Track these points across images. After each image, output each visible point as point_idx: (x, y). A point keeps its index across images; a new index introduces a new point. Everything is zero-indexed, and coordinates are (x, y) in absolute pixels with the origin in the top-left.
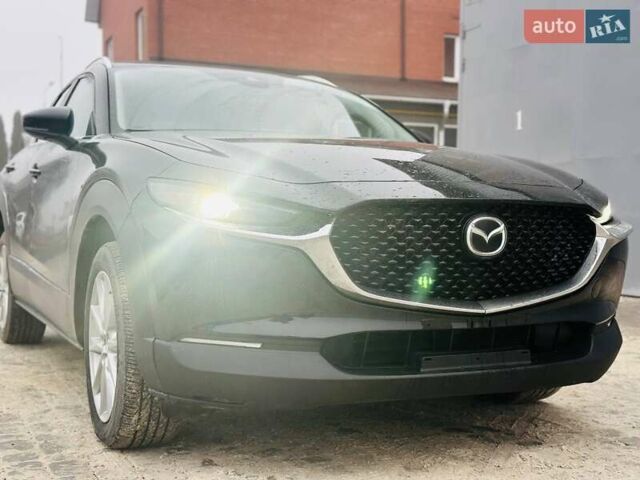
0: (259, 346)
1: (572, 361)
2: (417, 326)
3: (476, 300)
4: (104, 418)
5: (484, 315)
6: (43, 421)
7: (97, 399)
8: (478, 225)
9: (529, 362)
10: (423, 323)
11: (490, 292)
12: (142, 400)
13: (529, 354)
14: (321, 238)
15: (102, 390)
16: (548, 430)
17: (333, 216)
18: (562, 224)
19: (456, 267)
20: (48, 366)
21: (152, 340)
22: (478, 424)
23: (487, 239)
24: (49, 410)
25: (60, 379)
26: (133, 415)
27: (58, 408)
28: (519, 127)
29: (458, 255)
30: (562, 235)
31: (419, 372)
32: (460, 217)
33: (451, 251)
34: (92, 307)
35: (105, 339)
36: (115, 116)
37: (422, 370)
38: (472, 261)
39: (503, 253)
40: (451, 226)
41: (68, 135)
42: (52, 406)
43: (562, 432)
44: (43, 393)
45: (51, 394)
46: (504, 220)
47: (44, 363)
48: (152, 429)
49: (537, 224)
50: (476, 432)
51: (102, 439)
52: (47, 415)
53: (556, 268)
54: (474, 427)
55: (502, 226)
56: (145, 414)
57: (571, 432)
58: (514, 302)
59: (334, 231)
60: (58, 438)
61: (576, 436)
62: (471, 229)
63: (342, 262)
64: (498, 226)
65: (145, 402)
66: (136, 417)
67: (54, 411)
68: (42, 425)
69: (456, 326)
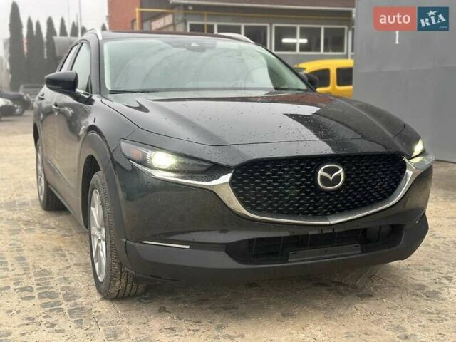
0: (188, 247)
1: (388, 250)
2: (286, 234)
3: (325, 215)
4: (101, 279)
5: (329, 225)
6: (66, 276)
7: (97, 265)
8: (325, 170)
9: (360, 252)
10: (289, 232)
11: (334, 210)
12: (122, 273)
13: (360, 247)
14: (224, 184)
15: (99, 260)
16: (380, 285)
17: (232, 169)
18: (383, 164)
19: (312, 196)
20: (70, 230)
21: (125, 240)
22: (336, 280)
23: (331, 178)
24: (70, 267)
25: (77, 241)
26: (116, 281)
27: (75, 265)
28: (397, 42)
29: (312, 189)
30: (382, 171)
31: (287, 262)
32: (314, 165)
33: (308, 186)
34: (92, 208)
35: (100, 230)
36: (104, 79)
37: (289, 260)
38: (322, 192)
39: (342, 186)
40: (308, 171)
41: (75, 91)
42: (72, 263)
43: (388, 286)
44: (67, 253)
45: (71, 254)
46: (342, 165)
47: (68, 227)
48: (129, 288)
49: (366, 166)
50: (333, 285)
51: (100, 292)
52: (68, 271)
53: (378, 192)
54: (333, 282)
55: (341, 170)
56: (124, 281)
57: (394, 287)
58: (349, 216)
59: (232, 178)
60: (74, 289)
61: (396, 290)
62: (321, 172)
63: (238, 197)
64: (338, 170)
65: (123, 274)
66: (118, 283)
67: (73, 267)
68: (65, 279)
69: (311, 233)
